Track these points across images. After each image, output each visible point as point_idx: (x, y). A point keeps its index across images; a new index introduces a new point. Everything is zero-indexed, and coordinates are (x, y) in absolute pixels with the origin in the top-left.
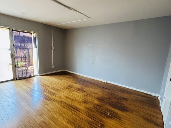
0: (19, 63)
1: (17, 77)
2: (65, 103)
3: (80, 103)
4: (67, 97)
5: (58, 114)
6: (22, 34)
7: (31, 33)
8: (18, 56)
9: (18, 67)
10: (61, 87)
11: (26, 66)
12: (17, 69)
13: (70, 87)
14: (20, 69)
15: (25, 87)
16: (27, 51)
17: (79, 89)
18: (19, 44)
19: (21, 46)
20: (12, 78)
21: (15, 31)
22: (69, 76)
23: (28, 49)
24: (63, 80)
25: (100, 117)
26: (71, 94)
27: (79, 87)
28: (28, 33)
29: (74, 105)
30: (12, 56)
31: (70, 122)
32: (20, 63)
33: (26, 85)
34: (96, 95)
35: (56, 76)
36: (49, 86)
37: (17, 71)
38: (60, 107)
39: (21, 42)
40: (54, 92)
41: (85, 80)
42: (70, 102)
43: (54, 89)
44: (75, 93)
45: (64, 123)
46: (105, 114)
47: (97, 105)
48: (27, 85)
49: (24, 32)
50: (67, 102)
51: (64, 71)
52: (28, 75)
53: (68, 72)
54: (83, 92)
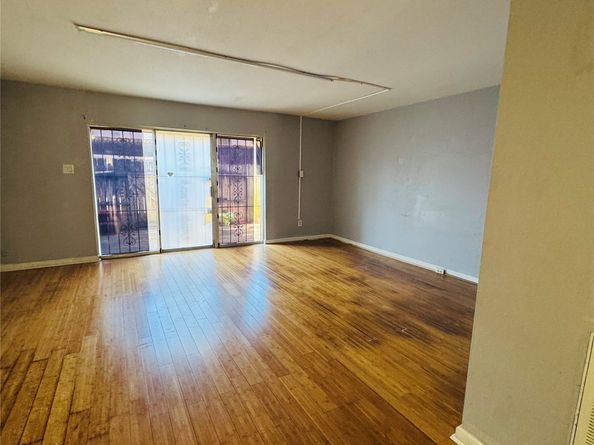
0: (225, 215)
1: (221, 241)
2: (310, 297)
3: (343, 302)
4: (317, 289)
5: (288, 311)
6: (234, 143)
7: (253, 140)
8: (224, 196)
9: (222, 224)
10: (310, 269)
11: (237, 223)
12: (220, 228)
13: (330, 273)
14: (226, 229)
15: (234, 262)
16: (242, 182)
17: (353, 279)
18: (227, 168)
19: (230, 172)
20: (211, 243)
21: (221, 137)
22: (339, 251)
23: (245, 178)
24: (320, 258)
25: (379, 330)
26: (328, 285)
27: (356, 276)
28: (246, 139)
29: (328, 302)
30: (213, 192)
31: (308, 324)
32: (227, 216)
33: (235, 258)
34: (393, 295)
35: (304, 248)
36: (281, 266)
37: (220, 232)
38: (297, 300)
39: (232, 163)
40: (292, 276)
41: (379, 262)
42: (321, 297)
43: (292, 271)
44: (340, 284)
45: (296, 323)
46: (394, 329)
47: (386, 313)
48: (238, 257)
49: (238, 139)
50: (313, 296)
51: (330, 238)
52: (242, 240)
53: (339, 241)
54: (360, 285)
